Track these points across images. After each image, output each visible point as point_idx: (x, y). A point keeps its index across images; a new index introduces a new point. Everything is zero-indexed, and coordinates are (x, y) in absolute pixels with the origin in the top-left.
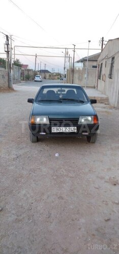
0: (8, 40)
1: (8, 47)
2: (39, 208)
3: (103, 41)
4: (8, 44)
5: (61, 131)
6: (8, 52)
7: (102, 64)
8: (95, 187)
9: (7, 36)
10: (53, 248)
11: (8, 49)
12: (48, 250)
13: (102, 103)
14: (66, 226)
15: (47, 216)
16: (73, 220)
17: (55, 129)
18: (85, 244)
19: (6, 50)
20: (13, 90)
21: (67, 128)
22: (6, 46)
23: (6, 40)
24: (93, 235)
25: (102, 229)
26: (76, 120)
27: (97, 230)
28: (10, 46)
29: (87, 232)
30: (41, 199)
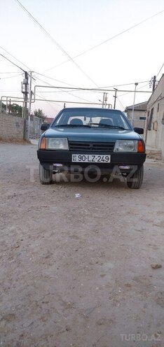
0: (27, 78)
1: (26, 87)
2: (32, 246)
3: (154, 81)
4: (26, 84)
5: (86, 161)
6: (26, 93)
7: (153, 109)
8: (136, 230)
9: (26, 73)
10: (44, 300)
11: (26, 89)
12: (34, 303)
13: (152, 158)
14: (77, 271)
15: (45, 256)
16: (91, 264)
17: (77, 158)
18: (110, 298)
19: (24, 91)
20: (30, 143)
21: (97, 156)
22: (24, 85)
23: (24, 78)
24: (128, 285)
25: (145, 279)
26: (110, 146)
27: (136, 279)
28: (29, 86)
29: (116, 282)
30: (40, 235)
